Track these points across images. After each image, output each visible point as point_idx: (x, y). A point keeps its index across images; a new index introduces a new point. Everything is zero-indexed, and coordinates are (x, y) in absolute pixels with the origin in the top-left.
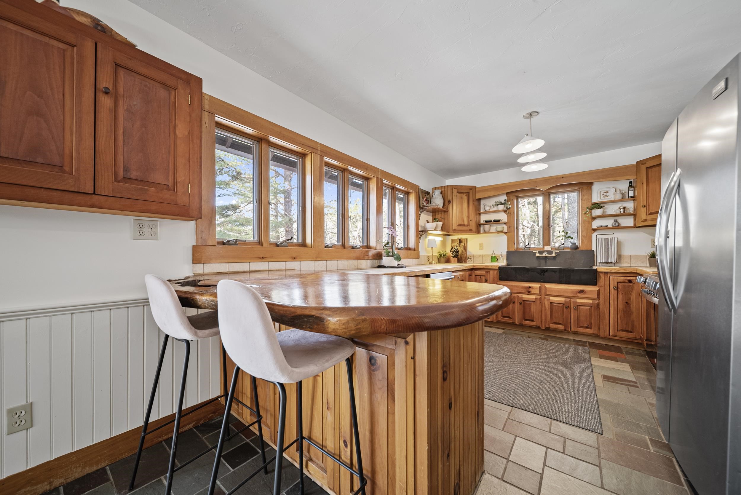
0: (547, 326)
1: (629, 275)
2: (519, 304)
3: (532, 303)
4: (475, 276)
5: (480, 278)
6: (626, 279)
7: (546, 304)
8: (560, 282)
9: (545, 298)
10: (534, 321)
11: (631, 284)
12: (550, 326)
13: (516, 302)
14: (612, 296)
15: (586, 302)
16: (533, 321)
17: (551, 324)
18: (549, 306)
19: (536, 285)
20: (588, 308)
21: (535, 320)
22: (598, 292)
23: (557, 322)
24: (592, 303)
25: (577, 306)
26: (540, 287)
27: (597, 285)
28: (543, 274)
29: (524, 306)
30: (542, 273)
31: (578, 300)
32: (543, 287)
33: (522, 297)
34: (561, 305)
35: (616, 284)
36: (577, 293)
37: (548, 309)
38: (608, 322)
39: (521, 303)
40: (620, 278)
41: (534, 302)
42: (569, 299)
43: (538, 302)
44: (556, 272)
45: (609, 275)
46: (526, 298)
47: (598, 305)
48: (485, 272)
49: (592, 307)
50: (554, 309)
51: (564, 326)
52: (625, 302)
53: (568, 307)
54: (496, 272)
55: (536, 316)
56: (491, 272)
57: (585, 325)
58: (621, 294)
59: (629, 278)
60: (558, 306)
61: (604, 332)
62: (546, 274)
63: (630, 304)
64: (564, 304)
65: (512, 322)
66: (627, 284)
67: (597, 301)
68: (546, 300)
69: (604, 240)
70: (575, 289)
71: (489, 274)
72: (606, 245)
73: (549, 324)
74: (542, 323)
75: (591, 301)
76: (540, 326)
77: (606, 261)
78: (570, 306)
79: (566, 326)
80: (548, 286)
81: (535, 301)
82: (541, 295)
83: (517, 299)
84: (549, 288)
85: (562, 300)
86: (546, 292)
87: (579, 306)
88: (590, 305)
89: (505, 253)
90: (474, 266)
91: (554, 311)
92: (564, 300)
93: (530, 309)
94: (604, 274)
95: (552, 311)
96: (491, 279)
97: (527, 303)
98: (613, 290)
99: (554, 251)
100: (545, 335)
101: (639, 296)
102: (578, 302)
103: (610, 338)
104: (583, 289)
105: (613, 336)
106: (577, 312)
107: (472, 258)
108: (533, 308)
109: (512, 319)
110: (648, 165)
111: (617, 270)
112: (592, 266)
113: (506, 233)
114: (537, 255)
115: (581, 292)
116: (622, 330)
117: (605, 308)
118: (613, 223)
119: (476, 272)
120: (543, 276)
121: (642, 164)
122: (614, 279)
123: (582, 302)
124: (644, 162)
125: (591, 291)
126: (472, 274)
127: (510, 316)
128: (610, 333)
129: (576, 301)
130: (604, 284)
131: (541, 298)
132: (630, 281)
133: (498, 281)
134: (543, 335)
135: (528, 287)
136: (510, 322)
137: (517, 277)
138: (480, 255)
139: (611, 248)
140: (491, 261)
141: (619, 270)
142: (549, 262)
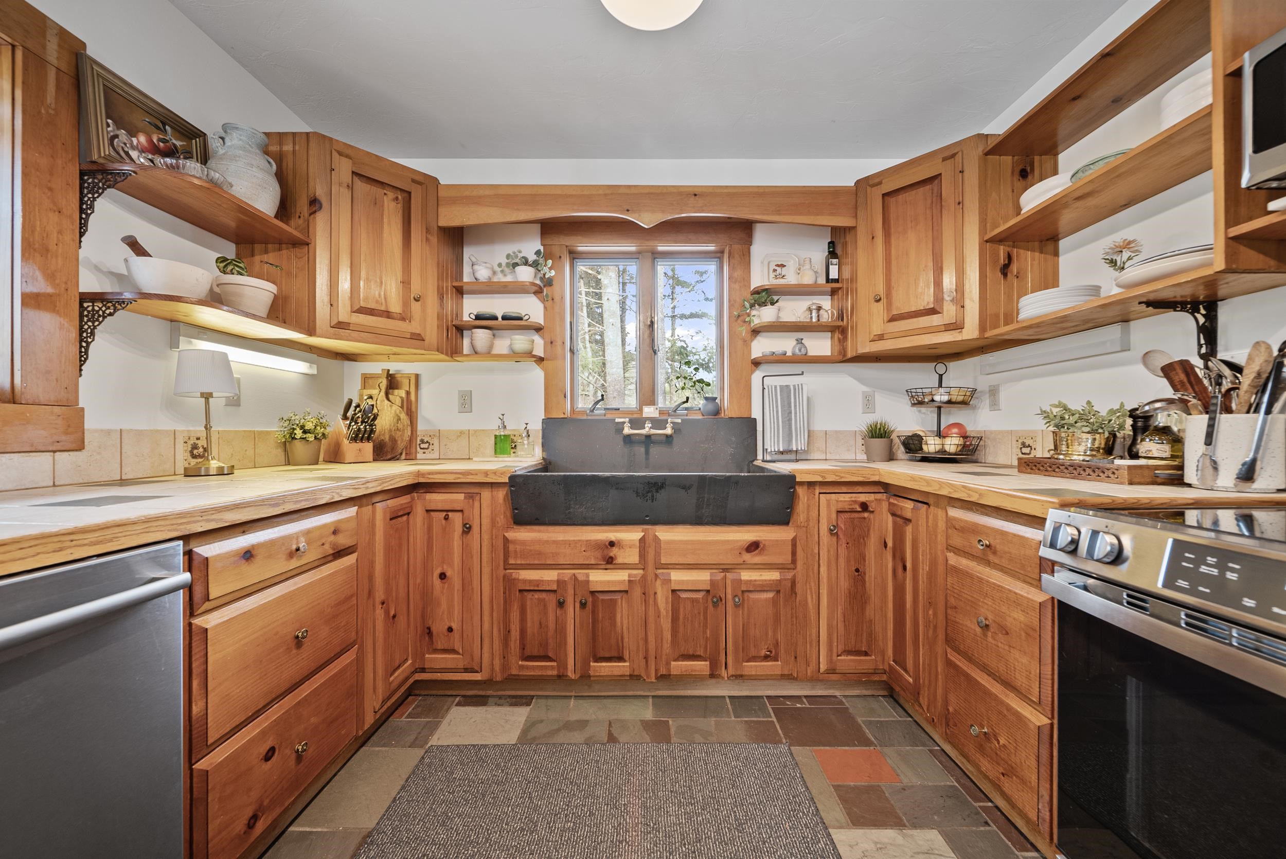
0: (663, 671)
1: (860, 489)
2: (578, 605)
3: (617, 596)
4: (427, 511)
5: (446, 518)
6: (855, 502)
7: (659, 595)
8: (698, 521)
9: (656, 576)
10: (625, 661)
11: (866, 515)
12: (669, 670)
13: (570, 601)
14: (826, 554)
15: (763, 578)
16: (620, 659)
17: (673, 663)
18: (667, 603)
19: (630, 535)
20: (770, 595)
21: (626, 656)
22: (794, 542)
23: (691, 653)
24: (780, 581)
25: (743, 592)
26: (642, 540)
27: (790, 524)
28: (653, 496)
29: (594, 612)
30: (650, 495)
31: (746, 576)
32: (650, 539)
33: (588, 581)
34: (700, 595)
35: (834, 515)
36: (744, 553)
37: (665, 614)
38: (814, 631)
39: (583, 605)
40: (842, 497)
41: (625, 595)
42: (723, 574)
43: (637, 592)
44: (690, 488)
45: (817, 492)
46: (602, 582)
47: (793, 583)
48: (461, 497)
49: (778, 591)
50: (681, 610)
51: (708, 663)
52: (854, 569)
53: (718, 601)
54: (499, 495)
55: (630, 643)
56: (485, 495)
57: (763, 652)
58: (844, 545)
59: (863, 498)
60: (693, 601)
61: (808, 664)
62: (662, 496)
63: (865, 574)
64: (708, 591)
65: (555, 673)
66: (856, 515)
67: (789, 575)
68: (658, 582)
70: (737, 541)
71: (477, 504)
72: (786, 403)
73: (668, 664)
74: (647, 662)
75: (774, 575)
76: (643, 674)
78: (723, 596)
79: (714, 666)
80: (665, 534)
81: (626, 592)
82: (643, 569)
83: (571, 591)
84: (669, 542)
85: (703, 577)
86: (658, 554)
87: (746, 594)
88: (776, 588)
89: (536, 426)
90: (419, 474)
91: (681, 617)
92: (708, 578)
93: (613, 618)
94: (805, 487)
95: (675, 619)
96: (486, 522)
97: (603, 600)
98: (826, 534)
99: (669, 420)
100: (653, 697)
101: (884, 548)
102: (744, 580)
103: (821, 677)
104: (758, 539)
105: (828, 672)
106: (741, 612)
107: (435, 441)
108: (622, 617)
109: (554, 661)
110: (887, 187)
111: (836, 476)
112: (753, 461)
113: (540, 360)
114: (627, 430)
115: (754, 547)
116: (848, 652)
117: (808, 591)
118: (794, 347)
119: (429, 496)
120: (652, 502)
121: (869, 186)
122: (828, 501)
123: (755, 581)
124: (877, 180)
125: (777, 543)
126: (411, 507)
127: (550, 655)
128: (821, 666)
129: (738, 578)
130: (808, 520)
131: (644, 577)
132: (864, 507)
133: (508, 528)
134: (651, 700)
135: (607, 543)
136: (550, 673)
137: (571, 510)
138: (462, 432)
139: (796, 413)
140: (495, 453)
141: (842, 475)
142: (655, 451)
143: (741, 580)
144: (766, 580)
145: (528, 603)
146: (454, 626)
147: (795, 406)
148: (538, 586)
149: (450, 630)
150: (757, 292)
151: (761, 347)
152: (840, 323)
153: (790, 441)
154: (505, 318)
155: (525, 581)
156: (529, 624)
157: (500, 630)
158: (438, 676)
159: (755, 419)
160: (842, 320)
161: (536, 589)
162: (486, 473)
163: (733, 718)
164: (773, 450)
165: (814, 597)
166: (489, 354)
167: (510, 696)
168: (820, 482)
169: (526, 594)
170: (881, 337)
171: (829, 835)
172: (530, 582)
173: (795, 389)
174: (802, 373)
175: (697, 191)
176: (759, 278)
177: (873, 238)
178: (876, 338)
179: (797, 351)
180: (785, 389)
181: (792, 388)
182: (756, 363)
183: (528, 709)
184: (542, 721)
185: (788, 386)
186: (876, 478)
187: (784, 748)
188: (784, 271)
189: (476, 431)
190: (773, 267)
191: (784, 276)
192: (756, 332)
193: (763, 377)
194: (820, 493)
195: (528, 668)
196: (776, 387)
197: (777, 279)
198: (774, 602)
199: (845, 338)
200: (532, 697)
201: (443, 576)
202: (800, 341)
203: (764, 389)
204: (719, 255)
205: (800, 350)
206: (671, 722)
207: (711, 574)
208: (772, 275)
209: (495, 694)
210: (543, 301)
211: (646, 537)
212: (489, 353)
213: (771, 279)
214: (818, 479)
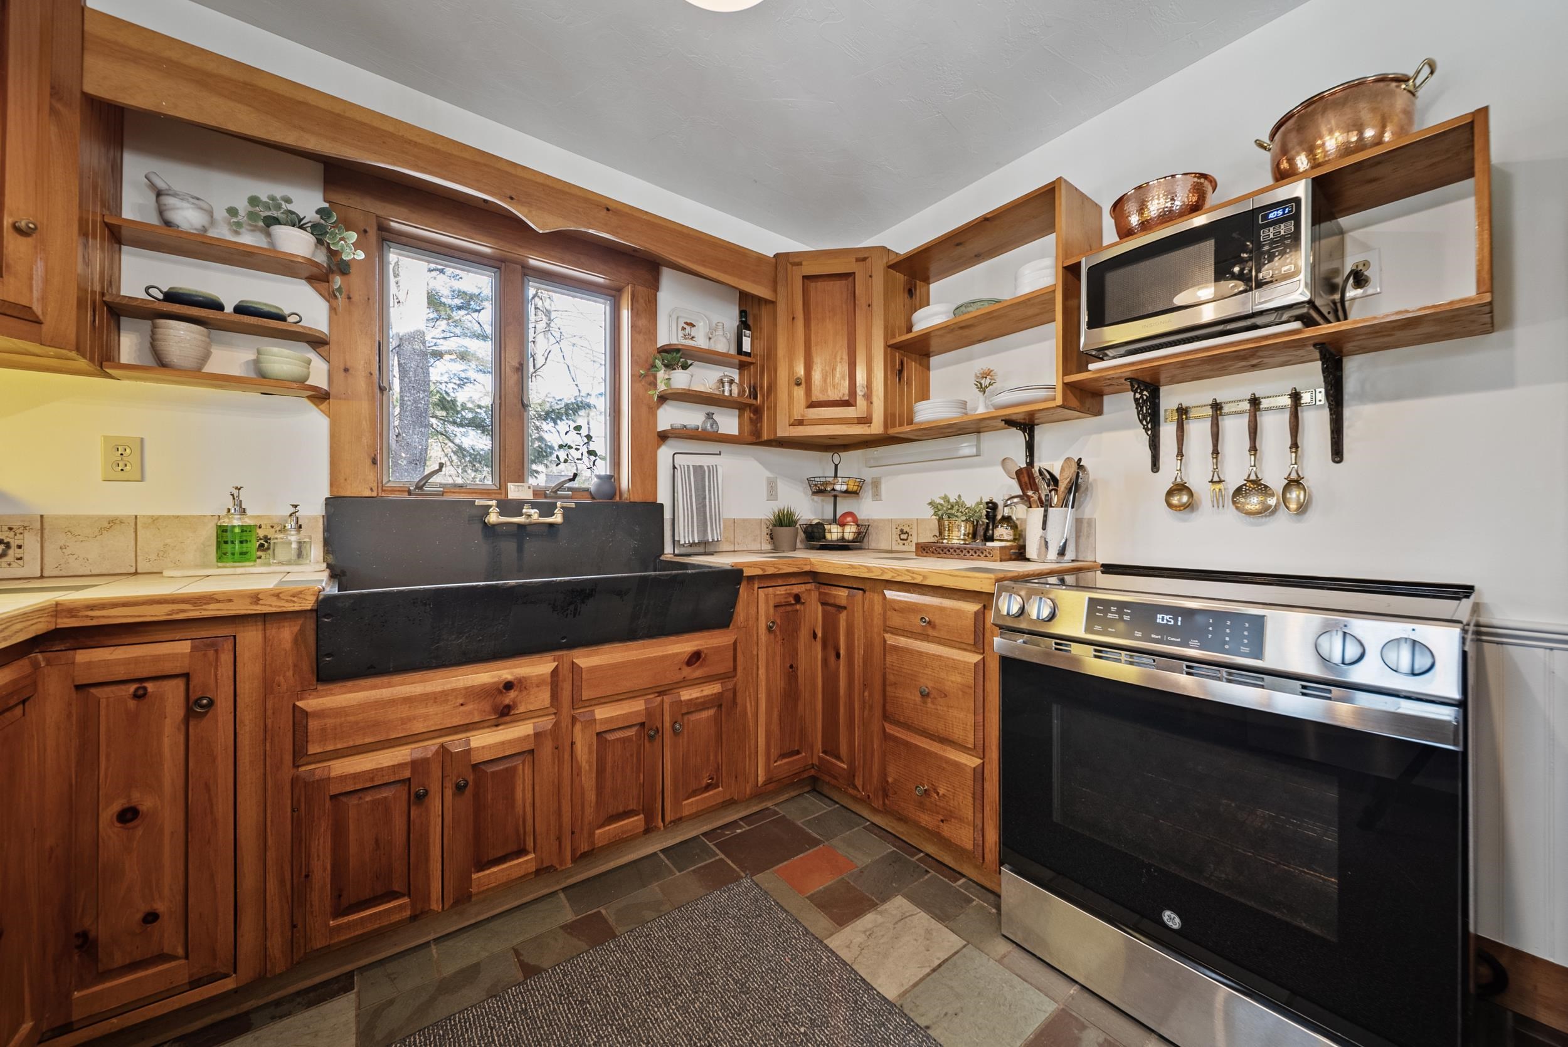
0: (583, 848)
1: (795, 580)
2: (449, 793)
3: (518, 762)
4: (78, 688)
5: (140, 695)
6: (790, 594)
7: (579, 746)
8: (630, 635)
9: (574, 719)
10: (527, 854)
11: (798, 607)
12: (593, 843)
13: (435, 788)
14: (764, 654)
15: (705, 693)
16: (521, 852)
17: (600, 832)
18: (590, 752)
19: (538, 667)
20: (713, 712)
21: (530, 846)
22: (734, 648)
23: (621, 809)
24: (720, 695)
25: (682, 715)
26: (555, 673)
27: (731, 625)
28: (576, 609)
29: (477, 797)
30: (572, 607)
31: (687, 695)
32: (565, 671)
33: (468, 752)
34: (631, 732)
35: (772, 610)
36: (684, 667)
37: (587, 768)
38: (753, 742)
39: (460, 789)
40: (779, 590)
41: (529, 757)
42: (659, 699)
43: (547, 750)
44: (626, 593)
45: (756, 586)
46: (490, 747)
47: (735, 692)
48: (185, 647)
49: (720, 706)
51: (642, 816)
52: (788, 665)
53: (654, 734)
54: (286, 634)
56: (250, 638)
57: (706, 781)
58: (782, 642)
59: (796, 589)
60: (623, 740)
61: (747, 781)
63: (797, 669)
64: (642, 724)
65: (408, 913)
66: (791, 608)
67: (730, 685)
68: (578, 727)
69: (694, 473)
70: (677, 654)
71: (226, 658)
73: (591, 834)
74: (560, 844)
75: (715, 688)
78: (660, 726)
79: (647, 817)
80: (588, 659)
81: (531, 751)
82: (555, 714)
83: (436, 773)
84: (592, 669)
85: (637, 706)
86: (577, 690)
87: (686, 718)
88: (716, 702)
89: (314, 509)
90: (58, 610)
91: (609, 765)
92: (643, 707)
93: (510, 798)
94: (745, 582)
95: (600, 771)
96: (249, 688)
97: (493, 773)
98: (764, 632)
99: (559, 504)
100: (564, 889)
101: (813, 640)
102: (684, 701)
103: (759, 792)
104: (699, 648)
105: (765, 783)
106: (681, 741)
107: (31, 542)
108: (524, 790)
109: (402, 895)
110: (810, 269)
111: (775, 568)
112: (660, 556)
113: (320, 397)
114: (493, 518)
115: (695, 658)
116: (783, 756)
117: (748, 698)
118: (705, 422)
119: (83, 656)
120: (574, 617)
121: (791, 263)
122: (767, 595)
123: (697, 698)
124: (797, 260)
125: (717, 650)
126: (35, 684)
127: (396, 888)
128: (760, 779)
129: (678, 699)
130: (747, 620)
131: (556, 725)
132: (797, 598)
133: (304, 691)
134: (562, 895)
135: (501, 687)
136: (396, 918)
137: (441, 644)
138: (113, 522)
139: (710, 499)
140: (220, 559)
141: (780, 567)
142: (532, 547)
143: (681, 701)
144: (707, 696)
145: (352, 813)
146: (160, 907)
147: (710, 490)
148: (372, 779)
149: (151, 917)
150: (666, 350)
151: (669, 417)
152: (753, 402)
153: (705, 531)
154: (240, 309)
155: (343, 778)
156: (353, 849)
157: (282, 882)
158: (115, 1023)
159: (662, 505)
160: (755, 398)
161: (371, 783)
162: (256, 597)
163: (678, 874)
164: (687, 542)
165: (753, 704)
166: (196, 374)
167: (298, 993)
168: (758, 576)
169: (344, 799)
170: (800, 422)
171: (826, 947)
172: (356, 776)
173: (709, 471)
174: (720, 454)
175: (611, 206)
176: (667, 335)
177: (793, 318)
178: (796, 422)
179: (709, 427)
180: (699, 470)
181: (706, 469)
182: (663, 437)
183: (352, 996)
184: (391, 1002)
185: (701, 467)
186: (807, 568)
187: (746, 882)
188: (694, 332)
189: (155, 519)
190: (682, 324)
191: (693, 337)
192: (663, 399)
193: (674, 455)
194: (759, 588)
195: (349, 926)
196: (688, 467)
197: (686, 339)
198: (717, 720)
199: (760, 419)
200: (350, 975)
201: (128, 815)
202: (709, 416)
203: (674, 467)
204: (614, 293)
205: (712, 426)
206: (603, 912)
207: (646, 701)
208: (681, 333)
209: (261, 1002)
210: (330, 296)
211: (560, 667)
212: (199, 370)
213: (679, 338)
214: (759, 572)
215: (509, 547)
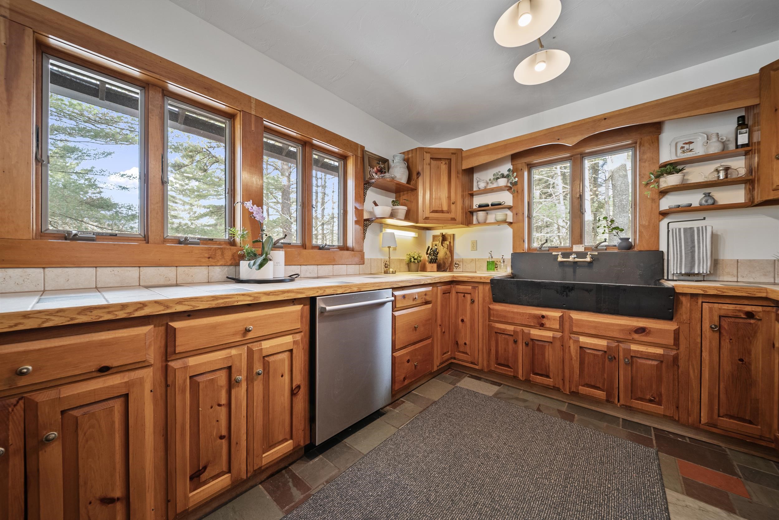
0: (573, 389)
1: (746, 302)
2: (524, 344)
3: (547, 344)
4: (457, 293)
5: (464, 296)
6: (740, 311)
7: (572, 348)
8: (598, 310)
9: (570, 338)
10: (550, 378)
11: (752, 321)
12: (578, 390)
13: (520, 341)
14: (708, 344)
15: (649, 351)
16: (548, 376)
17: (580, 387)
18: (577, 353)
19: (555, 314)
20: (655, 363)
21: (551, 375)
22: (677, 333)
23: (593, 384)
24: (663, 355)
25: (632, 357)
26: (562, 317)
27: (674, 320)
28: (567, 294)
29: (533, 349)
30: (565, 293)
31: (634, 347)
32: (566, 318)
33: (529, 334)
34: (600, 353)
35: (716, 319)
36: (633, 333)
37: (575, 358)
38: (696, 395)
39: (527, 345)
40: (725, 307)
41: (550, 344)
42: (616, 344)
43: (558, 344)
44: (591, 290)
45: (700, 301)
46: (537, 335)
47: (676, 359)
48: (470, 287)
49: (662, 362)
50: (586, 359)
51: (605, 393)
52: (737, 358)
53: (613, 359)
55: (553, 369)
56: (481, 287)
57: (648, 397)
58: (728, 341)
59: (748, 309)
60: (594, 355)
61: (689, 415)
62: (572, 294)
63: (750, 364)
64: (605, 352)
65: (512, 374)
66: (741, 321)
67: (674, 352)
68: (571, 341)
69: (684, 232)
70: (628, 326)
71: (477, 291)
72: (689, 240)
73: (577, 386)
74: (564, 383)
75: (660, 351)
76: (561, 387)
77: (688, 271)
78: (617, 357)
79: (609, 395)
80: (576, 315)
81: (551, 342)
82: (562, 332)
83: (520, 337)
84: (577, 320)
85: (603, 343)
86: (571, 326)
87: (635, 359)
88: (660, 359)
89: (508, 257)
90: (453, 277)
91: (586, 362)
92: (606, 344)
93: (543, 354)
94: (689, 297)
95: (582, 363)
96: (481, 299)
97: (537, 344)
98: (708, 330)
99: (590, 253)
100: (568, 403)
101: (772, 348)
102: (632, 350)
103: (702, 427)
104: (645, 326)
105: (708, 424)
106: (630, 368)
107: (461, 264)
108: (549, 355)
109: (512, 369)
111: (718, 291)
112: (660, 280)
113: (511, 224)
114: (560, 259)
115: (641, 330)
116: (730, 417)
117: (690, 366)
118: (702, 199)
119: (457, 286)
120: (567, 297)
121: (773, 70)
122: (711, 310)
123: (642, 351)
125: (661, 331)
126: (450, 290)
127: (510, 365)
128: (702, 419)
129: (629, 348)
130: (690, 319)
131: (562, 337)
132: (750, 315)
133: (490, 304)
134: (566, 404)
135: (540, 316)
136: (510, 374)
137: (521, 297)
138: (473, 260)
140: (487, 269)
141: (724, 291)
142: (579, 271)
143: (630, 349)
144: (650, 353)
145: (499, 339)
146: (467, 343)
148: (504, 331)
149: (465, 344)
152: (750, 177)
155: (498, 328)
156: (500, 349)
157: (486, 348)
158: (461, 363)
159: (662, 251)
160: (752, 175)
161: (503, 332)
162: (481, 278)
163: (620, 428)
164: (675, 273)
165: (696, 371)
166: (484, 223)
167: (491, 381)
168: (702, 294)
169: (498, 334)
172: (500, 329)
173: (698, 230)
174: (705, 219)
176: (667, 155)
177: (776, 110)
179: (704, 202)
180: (689, 231)
181: (695, 229)
182: (664, 214)
183: (499, 387)
185: (691, 228)
186: (764, 295)
188: (692, 147)
189: (478, 259)
190: (680, 145)
191: (690, 151)
192: (664, 193)
193: (669, 223)
194: (702, 302)
195: (499, 368)
197: (684, 153)
198: (659, 368)
199: (753, 188)
200: (502, 384)
201: (462, 321)
202: (707, 195)
203: (669, 231)
204: (633, 145)
205: (708, 201)
206: (576, 416)
207: (608, 343)
208: (680, 151)
211: (564, 316)
213: (678, 154)
214: (702, 292)
215: (570, 271)
